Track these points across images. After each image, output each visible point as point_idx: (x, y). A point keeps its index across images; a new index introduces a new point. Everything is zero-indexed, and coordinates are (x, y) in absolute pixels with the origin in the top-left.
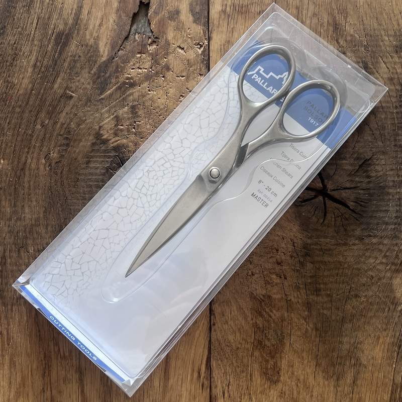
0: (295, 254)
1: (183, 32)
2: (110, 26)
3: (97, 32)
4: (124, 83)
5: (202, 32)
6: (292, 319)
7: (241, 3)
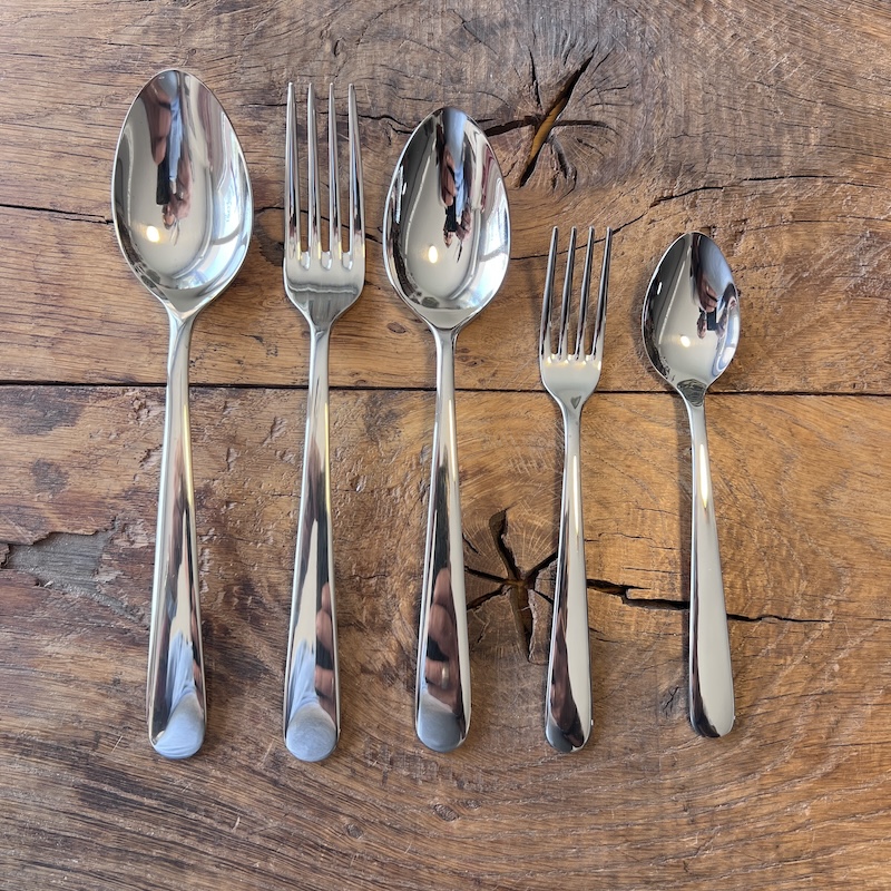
0: (690, 197)
1: (100, 452)
2: (72, 651)
3: (87, 690)
4: (242, 609)
5: (104, 403)
6: (834, 213)
7: (33, 298)
